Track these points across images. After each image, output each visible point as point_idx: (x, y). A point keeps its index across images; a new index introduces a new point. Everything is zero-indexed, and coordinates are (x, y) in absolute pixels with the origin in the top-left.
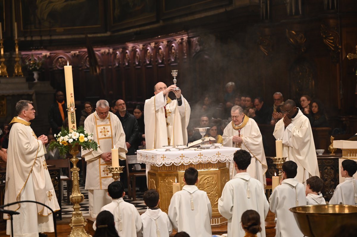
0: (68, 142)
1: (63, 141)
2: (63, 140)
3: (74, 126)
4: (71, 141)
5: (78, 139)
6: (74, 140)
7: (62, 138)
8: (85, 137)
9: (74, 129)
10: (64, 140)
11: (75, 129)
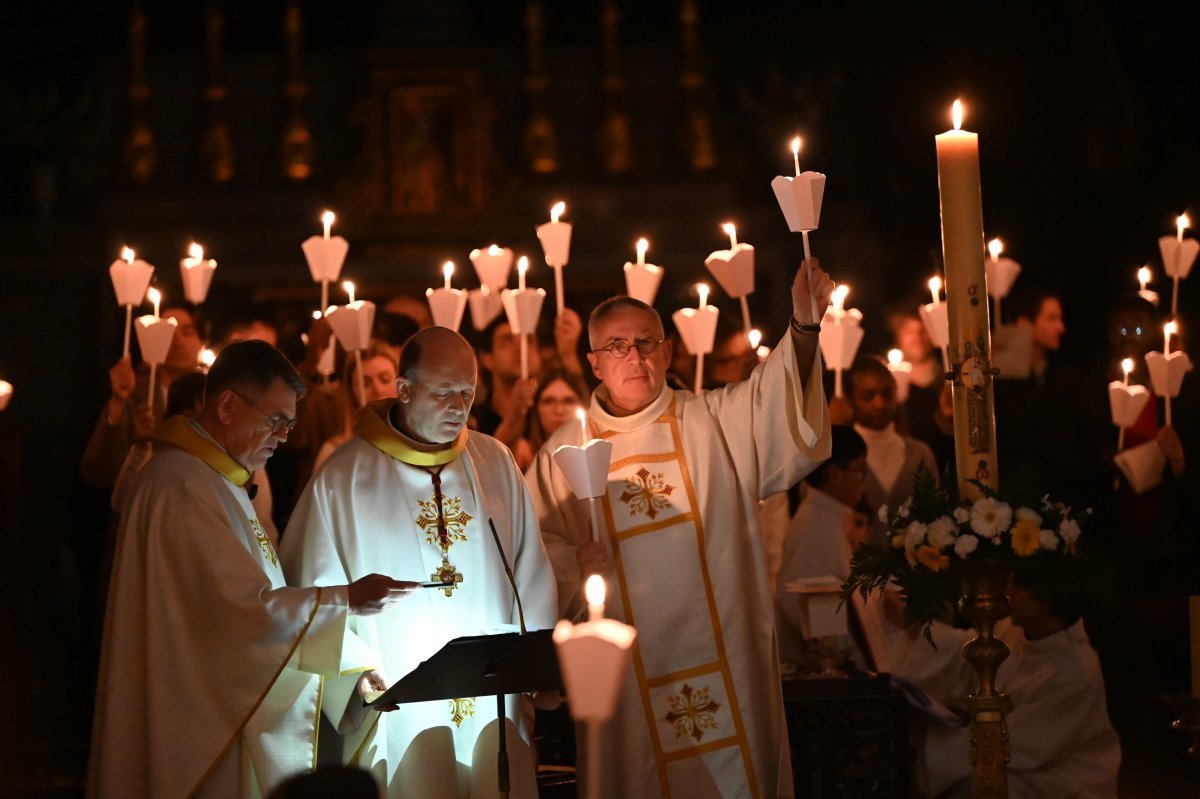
0: (949, 550)
1: (924, 548)
2: (926, 541)
3: (982, 464)
4: (966, 545)
5: (1006, 536)
6: (984, 542)
7: (916, 530)
8: (1043, 527)
9: (983, 482)
10: (931, 539)
11: (990, 482)
